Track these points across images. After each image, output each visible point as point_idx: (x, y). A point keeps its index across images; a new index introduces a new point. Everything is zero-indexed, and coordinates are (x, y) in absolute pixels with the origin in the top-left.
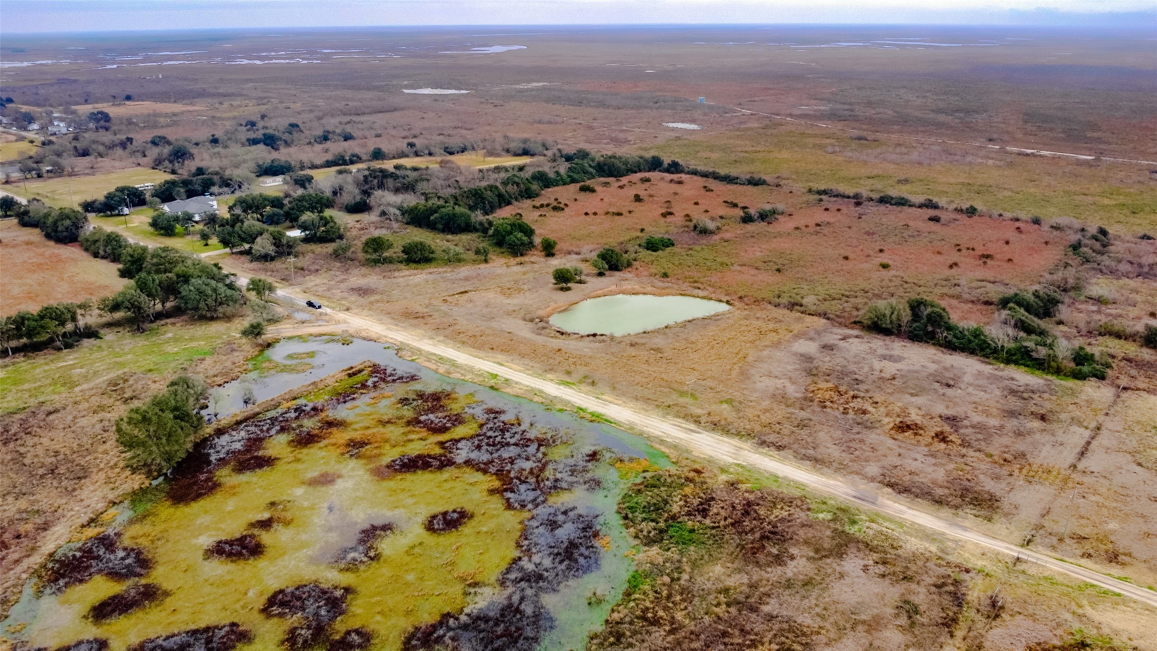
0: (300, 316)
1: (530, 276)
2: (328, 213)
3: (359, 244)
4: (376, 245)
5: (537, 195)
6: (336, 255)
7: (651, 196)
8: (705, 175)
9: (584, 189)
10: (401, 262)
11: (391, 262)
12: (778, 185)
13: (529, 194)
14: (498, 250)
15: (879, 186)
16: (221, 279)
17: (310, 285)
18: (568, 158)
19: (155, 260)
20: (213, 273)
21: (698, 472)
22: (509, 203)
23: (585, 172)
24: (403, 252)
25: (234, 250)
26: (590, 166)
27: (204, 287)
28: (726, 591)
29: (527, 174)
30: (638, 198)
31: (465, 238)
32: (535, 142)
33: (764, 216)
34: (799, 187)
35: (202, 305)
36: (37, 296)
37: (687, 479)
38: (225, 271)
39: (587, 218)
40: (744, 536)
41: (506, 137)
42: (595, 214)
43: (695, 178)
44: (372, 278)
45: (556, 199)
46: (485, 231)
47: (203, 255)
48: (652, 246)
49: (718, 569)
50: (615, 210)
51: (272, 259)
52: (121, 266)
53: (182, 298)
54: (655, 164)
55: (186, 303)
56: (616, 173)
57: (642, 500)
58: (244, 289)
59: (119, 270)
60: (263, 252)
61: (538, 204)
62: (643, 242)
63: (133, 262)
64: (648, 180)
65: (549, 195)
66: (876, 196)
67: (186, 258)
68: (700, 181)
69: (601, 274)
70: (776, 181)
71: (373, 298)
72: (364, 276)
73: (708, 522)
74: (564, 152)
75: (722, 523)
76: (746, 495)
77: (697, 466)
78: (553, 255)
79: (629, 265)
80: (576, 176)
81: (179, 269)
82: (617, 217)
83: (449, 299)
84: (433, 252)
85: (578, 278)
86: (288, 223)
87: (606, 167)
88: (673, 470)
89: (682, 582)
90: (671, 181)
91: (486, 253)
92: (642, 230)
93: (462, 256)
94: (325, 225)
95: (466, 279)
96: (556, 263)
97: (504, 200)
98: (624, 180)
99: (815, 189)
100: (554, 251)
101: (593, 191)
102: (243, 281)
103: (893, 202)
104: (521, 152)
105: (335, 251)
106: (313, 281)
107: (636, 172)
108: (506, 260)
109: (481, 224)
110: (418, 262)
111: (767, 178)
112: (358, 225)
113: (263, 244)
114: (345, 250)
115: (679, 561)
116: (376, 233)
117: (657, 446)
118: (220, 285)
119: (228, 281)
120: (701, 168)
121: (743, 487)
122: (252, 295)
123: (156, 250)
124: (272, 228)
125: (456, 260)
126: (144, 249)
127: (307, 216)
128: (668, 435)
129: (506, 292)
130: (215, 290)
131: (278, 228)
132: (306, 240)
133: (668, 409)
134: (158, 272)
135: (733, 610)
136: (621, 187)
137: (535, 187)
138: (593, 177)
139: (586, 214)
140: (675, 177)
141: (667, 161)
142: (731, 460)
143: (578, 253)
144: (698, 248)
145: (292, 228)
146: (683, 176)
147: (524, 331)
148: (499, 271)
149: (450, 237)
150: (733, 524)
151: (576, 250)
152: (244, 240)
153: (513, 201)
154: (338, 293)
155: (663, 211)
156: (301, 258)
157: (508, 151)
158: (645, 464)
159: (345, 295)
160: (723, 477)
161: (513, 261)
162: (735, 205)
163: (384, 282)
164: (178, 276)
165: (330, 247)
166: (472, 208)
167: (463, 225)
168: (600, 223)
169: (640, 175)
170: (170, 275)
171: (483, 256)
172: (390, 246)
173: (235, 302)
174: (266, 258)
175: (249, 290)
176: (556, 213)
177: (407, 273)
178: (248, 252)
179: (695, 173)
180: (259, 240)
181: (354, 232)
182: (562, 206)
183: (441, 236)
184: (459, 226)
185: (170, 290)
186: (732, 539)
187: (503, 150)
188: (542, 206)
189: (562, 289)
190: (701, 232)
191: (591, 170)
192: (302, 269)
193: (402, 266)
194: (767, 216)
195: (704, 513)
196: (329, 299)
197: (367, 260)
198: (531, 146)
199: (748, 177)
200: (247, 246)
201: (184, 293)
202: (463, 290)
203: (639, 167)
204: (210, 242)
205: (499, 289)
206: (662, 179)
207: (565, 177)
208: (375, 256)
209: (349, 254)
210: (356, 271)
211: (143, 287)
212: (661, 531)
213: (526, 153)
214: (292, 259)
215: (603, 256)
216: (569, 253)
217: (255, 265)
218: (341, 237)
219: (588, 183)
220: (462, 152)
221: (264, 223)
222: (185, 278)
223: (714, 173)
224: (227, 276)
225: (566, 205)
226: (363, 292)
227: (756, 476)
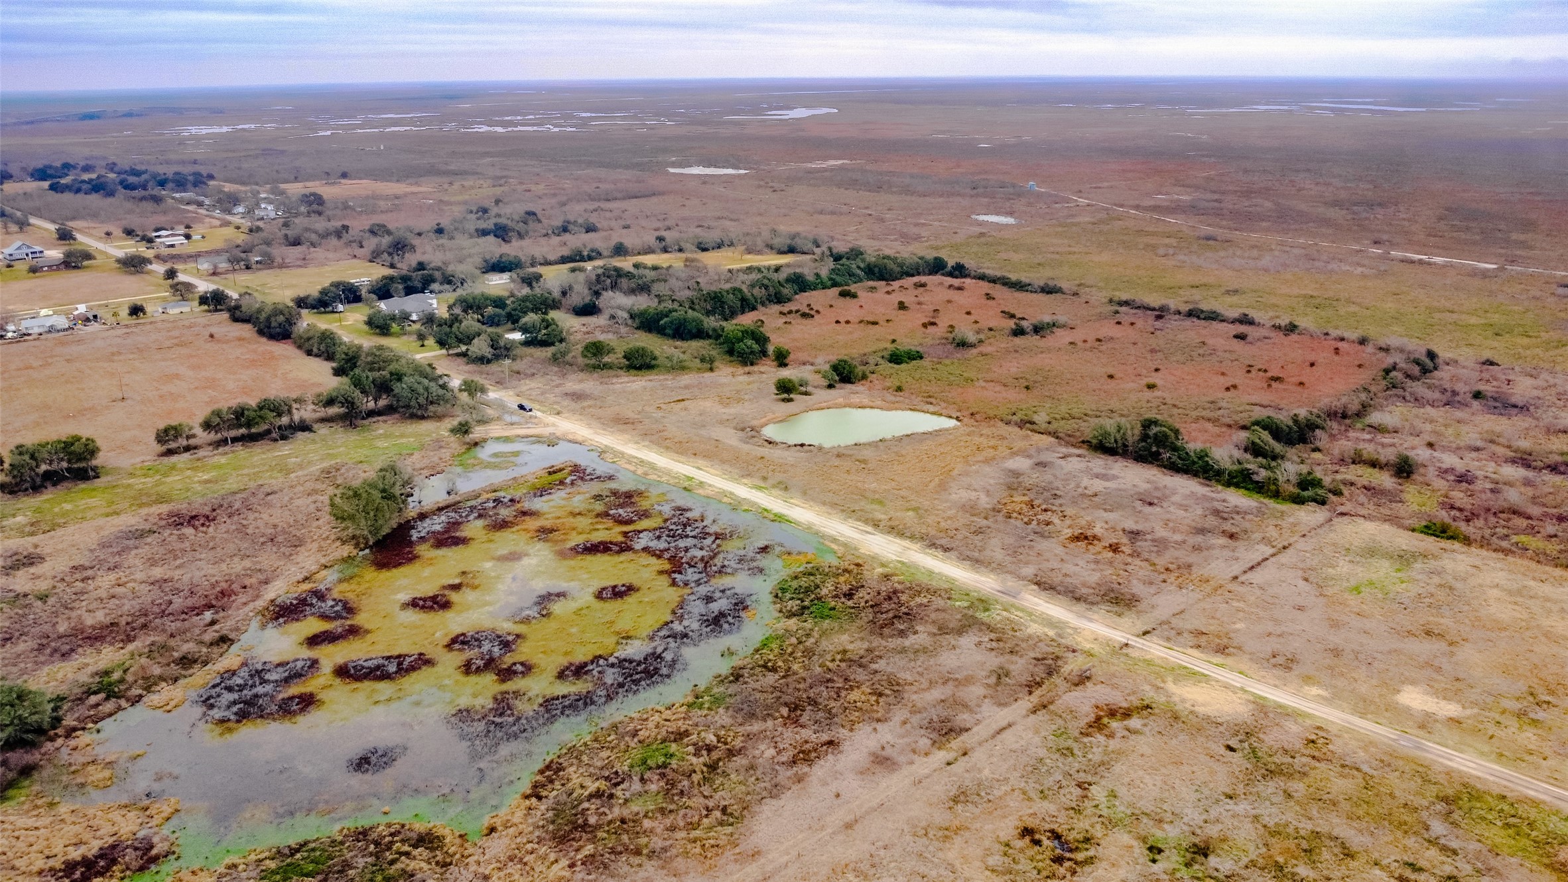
0: (508, 418)
1: (755, 386)
2: (553, 315)
3: (580, 347)
4: (596, 349)
5: (789, 300)
6: (555, 359)
7: (919, 303)
8: (993, 281)
9: (843, 294)
10: (621, 368)
11: (611, 368)
12: (1076, 294)
13: (779, 299)
14: (728, 358)
15: (1197, 297)
16: (434, 379)
17: (524, 388)
18: (837, 258)
19: (369, 359)
20: (427, 373)
21: (858, 565)
22: (754, 308)
23: (851, 275)
24: (625, 357)
25: (451, 352)
26: (859, 267)
27: (416, 385)
28: (845, 652)
29: (782, 276)
30: (902, 306)
31: (695, 345)
32: (806, 238)
33: (1038, 329)
34: (1099, 297)
35: (413, 403)
36: (252, 391)
37: (846, 571)
38: (439, 372)
39: (837, 327)
40: (879, 615)
41: (774, 231)
42: (848, 322)
43: (981, 283)
44: (589, 384)
45: (809, 305)
46: (718, 337)
47: (418, 356)
48: (896, 358)
49: (845, 638)
50: (871, 319)
51: (489, 361)
52: (334, 365)
53: (394, 396)
54: (937, 267)
55: (398, 401)
56: (887, 276)
57: (795, 584)
58: (456, 391)
59: (333, 369)
60: (479, 353)
61: (785, 310)
62: (886, 354)
63: (347, 361)
64: (923, 285)
65: (802, 301)
66: (1185, 308)
67: (401, 357)
68: (985, 286)
69: (830, 386)
70: (1075, 289)
71: (585, 404)
72: (581, 381)
73: (850, 603)
74: (835, 251)
75: (863, 604)
76: (896, 585)
77: (860, 561)
78: (786, 365)
79: (864, 377)
80: (838, 279)
81: (393, 367)
82: (871, 326)
83: (663, 406)
84: (655, 358)
85: (803, 389)
86: (509, 325)
87: (876, 270)
88: (835, 562)
89: (808, 644)
90: (950, 286)
91: (712, 361)
92: (894, 341)
93: (686, 364)
94: (546, 328)
95: (686, 387)
96: (785, 373)
97: (747, 305)
98: (896, 284)
99: (1116, 299)
100: (787, 361)
101: (854, 296)
102: (455, 383)
103: (1202, 316)
104: (786, 249)
105: (554, 354)
106: (528, 385)
107: (913, 275)
108: (734, 370)
109: (714, 330)
110: (639, 368)
111: (1064, 285)
112: (584, 329)
113: (480, 346)
114: (564, 354)
115: (811, 630)
116: (601, 337)
117: (827, 543)
118: (432, 384)
119: (441, 382)
120: (989, 272)
121: (896, 578)
122: (464, 396)
123: (371, 348)
124: (490, 330)
125: (680, 368)
126: (360, 347)
127: (531, 318)
128: (842, 535)
129: (725, 401)
130: (427, 389)
131: (499, 330)
132: (527, 343)
133: (850, 513)
134: (371, 370)
135: (843, 665)
136: (888, 293)
137: (786, 291)
138: (861, 280)
139: (838, 322)
140: (956, 282)
141: (951, 263)
142: (894, 558)
143: (812, 364)
144: (947, 362)
145: (513, 330)
146: (968, 281)
147: (731, 438)
148: (724, 380)
149: (679, 343)
150: (872, 606)
151: (811, 360)
152: (460, 341)
153: (759, 306)
154: (551, 397)
155: (926, 320)
156: (518, 361)
157: (772, 248)
158: (810, 557)
159: (558, 399)
160: (880, 570)
161: (741, 370)
162: (1013, 316)
163: (600, 387)
164: (391, 374)
165: (549, 351)
166: (708, 313)
167: (694, 331)
168: (850, 333)
169: (916, 279)
170: (383, 373)
171: (708, 364)
172: (611, 351)
173: (447, 401)
174: (482, 360)
175: (461, 390)
176: (804, 321)
177: (626, 379)
178: (464, 355)
179: (982, 277)
180: (476, 341)
181: (579, 336)
182: (812, 313)
183: (671, 342)
184: (690, 331)
185: (383, 388)
186: (868, 615)
187: (767, 246)
188: (790, 312)
189: (783, 400)
190: (958, 345)
191: (859, 272)
192: (518, 373)
193: (621, 372)
194: (1042, 328)
195: (849, 595)
196: (541, 403)
197: (587, 365)
198: (798, 242)
199: (1042, 284)
200: (464, 348)
201: (396, 391)
202: (680, 398)
203: (917, 269)
204: (426, 343)
205: (717, 399)
206: (941, 284)
207: (825, 279)
208: (593, 361)
209: (568, 358)
210: (574, 377)
211: (357, 383)
212: (804, 608)
213: (791, 250)
214: (507, 362)
215: (835, 368)
216: (804, 364)
217: (471, 367)
218: (561, 341)
219: (853, 288)
220: (719, 247)
221: (483, 324)
222: (398, 377)
223: (1004, 278)
224: (440, 377)
225: (818, 312)
226: (577, 397)
227: (913, 571)
